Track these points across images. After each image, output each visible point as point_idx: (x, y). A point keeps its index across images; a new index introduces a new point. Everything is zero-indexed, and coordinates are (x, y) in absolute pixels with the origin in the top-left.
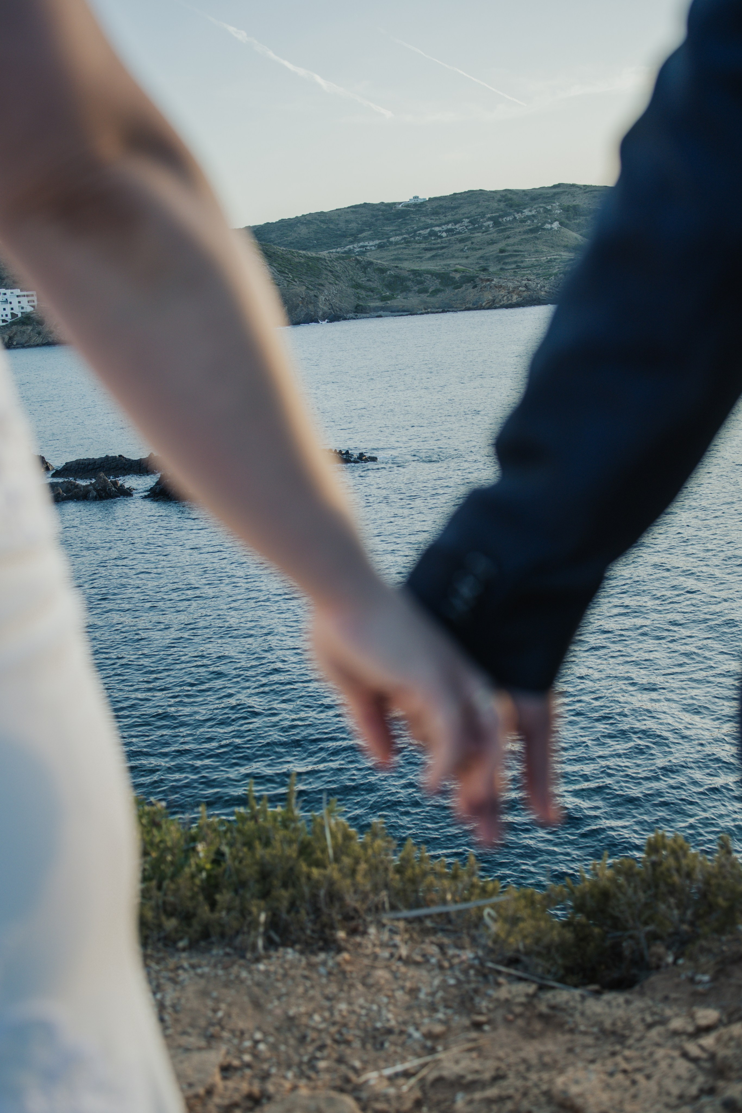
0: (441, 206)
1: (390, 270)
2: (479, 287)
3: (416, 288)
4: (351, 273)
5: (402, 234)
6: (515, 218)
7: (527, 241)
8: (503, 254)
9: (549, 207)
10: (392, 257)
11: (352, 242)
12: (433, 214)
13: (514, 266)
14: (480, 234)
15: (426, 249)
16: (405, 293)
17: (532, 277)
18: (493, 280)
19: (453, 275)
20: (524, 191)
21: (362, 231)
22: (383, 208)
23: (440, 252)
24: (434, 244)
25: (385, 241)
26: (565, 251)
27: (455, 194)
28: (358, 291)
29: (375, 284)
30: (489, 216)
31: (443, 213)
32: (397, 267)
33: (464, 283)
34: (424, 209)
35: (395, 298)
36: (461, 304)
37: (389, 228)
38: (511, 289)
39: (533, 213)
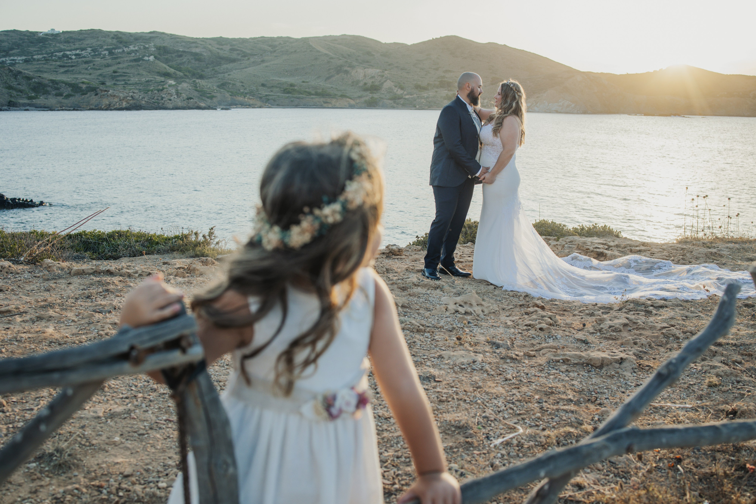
0: (71, 38)
1: (35, 78)
2: (99, 95)
3: (54, 92)
4: (5, 78)
5: (42, 54)
6: (124, 51)
7: (132, 67)
8: (116, 74)
9: (147, 46)
10: (35, 70)
11: (4, 56)
12: (65, 42)
13: (123, 83)
14: (99, 59)
15: (60, 66)
16: (45, 95)
17: (136, 91)
18: (109, 91)
19: (81, 85)
20: (130, 33)
21: (12, 49)
22: (29, 34)
23: (71, 69)
24: (66, 63)
25: (30, 57)
26: (157, 76)
27: (81, 30)
28: (11, 91)
29: (23, 87)
30: (105, 47)
31: (73, 42)
32: (40, 77)
33: (89, 91)
34: (59, 38)
35: (39, 98)
36: (87, 105)
37: (32, 49)
38: (122, 98)
39: (136, 48)
